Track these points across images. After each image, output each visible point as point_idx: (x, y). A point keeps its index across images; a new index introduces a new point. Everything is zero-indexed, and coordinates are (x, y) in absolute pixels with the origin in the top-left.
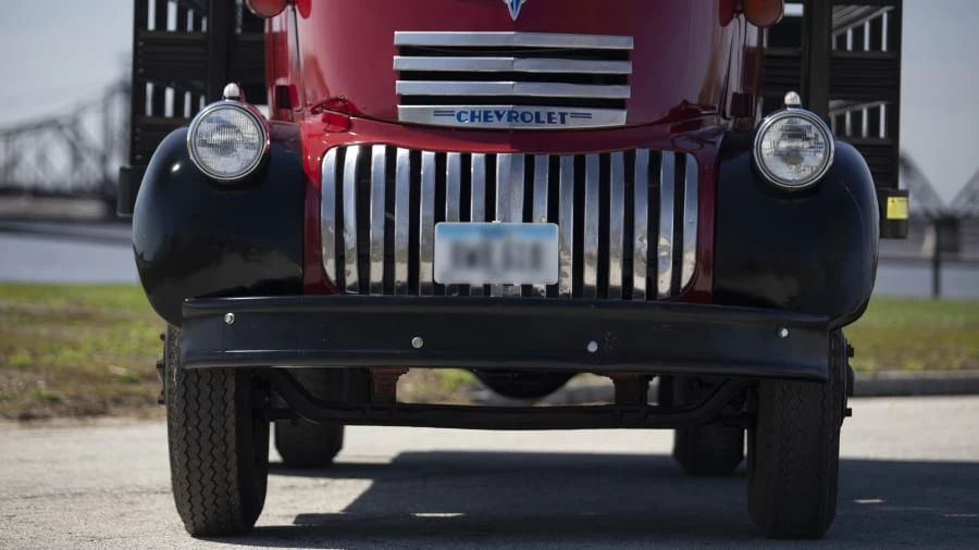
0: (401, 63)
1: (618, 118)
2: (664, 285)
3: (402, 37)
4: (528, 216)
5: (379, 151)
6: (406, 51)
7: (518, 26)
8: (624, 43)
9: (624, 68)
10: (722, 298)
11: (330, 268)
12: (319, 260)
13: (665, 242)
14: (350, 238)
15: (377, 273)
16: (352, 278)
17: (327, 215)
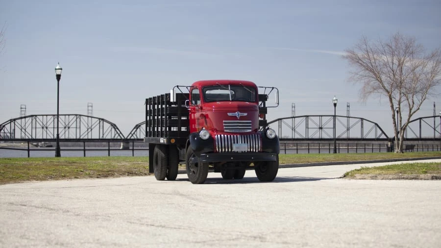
0: (224, 124)
1: (250, 131)
2: (257, 151)
3: (224, 121)
4: (242, 143)
5: (222, 135)
6: (225, 123)
7: (239, 120)
8: (250, 121)
9: (250, 124)
10: (263, 152)
11: (217, 150)
12: (216, 149)
13: (257, 146)
14: (220, 146)
15: (223, 150)
16: (220, 151)
17: (217, 143)
